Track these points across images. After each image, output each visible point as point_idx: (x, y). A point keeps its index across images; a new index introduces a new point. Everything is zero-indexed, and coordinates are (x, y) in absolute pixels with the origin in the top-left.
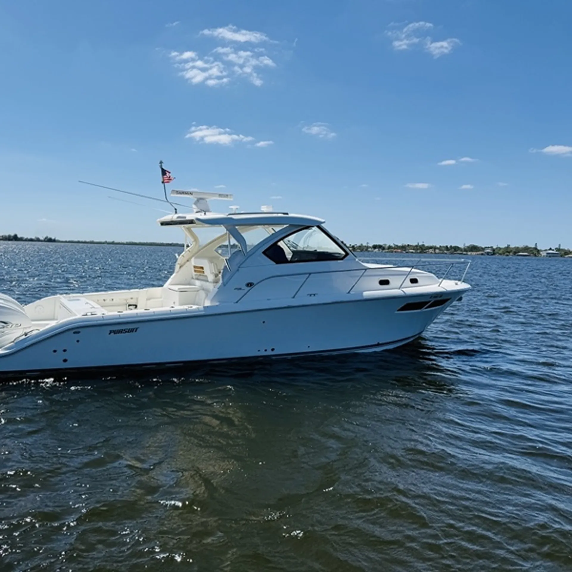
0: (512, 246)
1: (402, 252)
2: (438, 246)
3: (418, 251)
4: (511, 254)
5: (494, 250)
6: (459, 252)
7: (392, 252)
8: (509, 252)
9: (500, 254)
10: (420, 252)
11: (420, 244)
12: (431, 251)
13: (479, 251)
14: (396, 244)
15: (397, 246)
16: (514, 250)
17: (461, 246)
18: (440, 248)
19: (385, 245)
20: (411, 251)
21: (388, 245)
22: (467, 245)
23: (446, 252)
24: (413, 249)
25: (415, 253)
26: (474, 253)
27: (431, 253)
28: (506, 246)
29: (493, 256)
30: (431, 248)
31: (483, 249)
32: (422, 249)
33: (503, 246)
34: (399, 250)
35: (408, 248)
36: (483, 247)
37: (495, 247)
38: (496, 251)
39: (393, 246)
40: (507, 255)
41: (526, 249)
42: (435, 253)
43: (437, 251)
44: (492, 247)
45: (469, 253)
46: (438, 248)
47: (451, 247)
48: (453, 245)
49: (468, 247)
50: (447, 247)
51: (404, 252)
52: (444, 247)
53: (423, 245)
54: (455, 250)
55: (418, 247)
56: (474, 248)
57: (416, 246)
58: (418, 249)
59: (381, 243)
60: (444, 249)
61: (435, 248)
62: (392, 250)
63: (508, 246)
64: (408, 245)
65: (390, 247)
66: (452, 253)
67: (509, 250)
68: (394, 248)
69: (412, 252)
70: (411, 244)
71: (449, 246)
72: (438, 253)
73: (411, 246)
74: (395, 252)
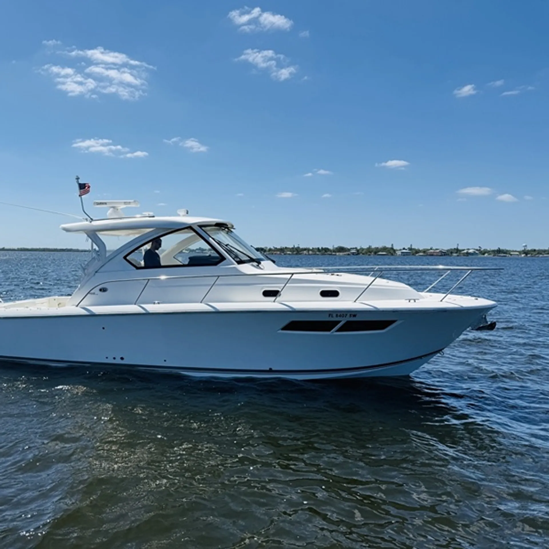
0: (373, 247)
1: (280, 254)
2: (311, 248)
3: (295, 253)
4: (372, 253)
5: (358, 251)
6: (329, 253)
7: (272, 254)
8: (371, 252)
9: (363, 254)
10: (296, 254)
11: (296, 246)
12: (305, 252)
13: (346, 251)
14: (275, 247)
15: (276, 248)
16: (375, 250)
17: (331, 248)
18: (313, 250)
19: (266, 248)
20: (288, 252)
21: (269, 248)
22: (336, 246)
23: (318, 253)
24: (291, 251)
25: (293, 254)
26: (341, 254)
27: (306, 254)
28: (368, 246)
29: (358, 256)
30: (305, 249)
31: (349, 250)
32: (297, 251)
33: (365, 247)
34: (278, 253)
35: (286, 250)
36: (349, 247)
37: (359, 248)
38: (360, 251)
39: (273, 249)
40: (369, 255)
41: (384, 249)
42: (309, 254)
43: (310, 252)
44: (356, 248)
45: (337, 254)
46: (311, 250)
47: (322, 248)
48: (324, 247)
49: (337, 248)
50: (318, 249)
51: (283, 254)
52: (316, 249)
53: (298, 248)
54: (326, 251)
55: (294, 250)
56: (341, 249)
57: (293, 248)
58: (294, 251)
59: (263, 247)
60: (316, 250)
61: (308, 250)
62: (273, 252)
63: (370, 247)
64: (286, 248)
65: (270, 250)
66: (323, 254)
67: (371, 250)
68: (274, 251)
69: (289, 254)
70: (288, 246)
71: (320, 248)
72: (312, 254)
73: (288, 248)
74: (275, 254)
